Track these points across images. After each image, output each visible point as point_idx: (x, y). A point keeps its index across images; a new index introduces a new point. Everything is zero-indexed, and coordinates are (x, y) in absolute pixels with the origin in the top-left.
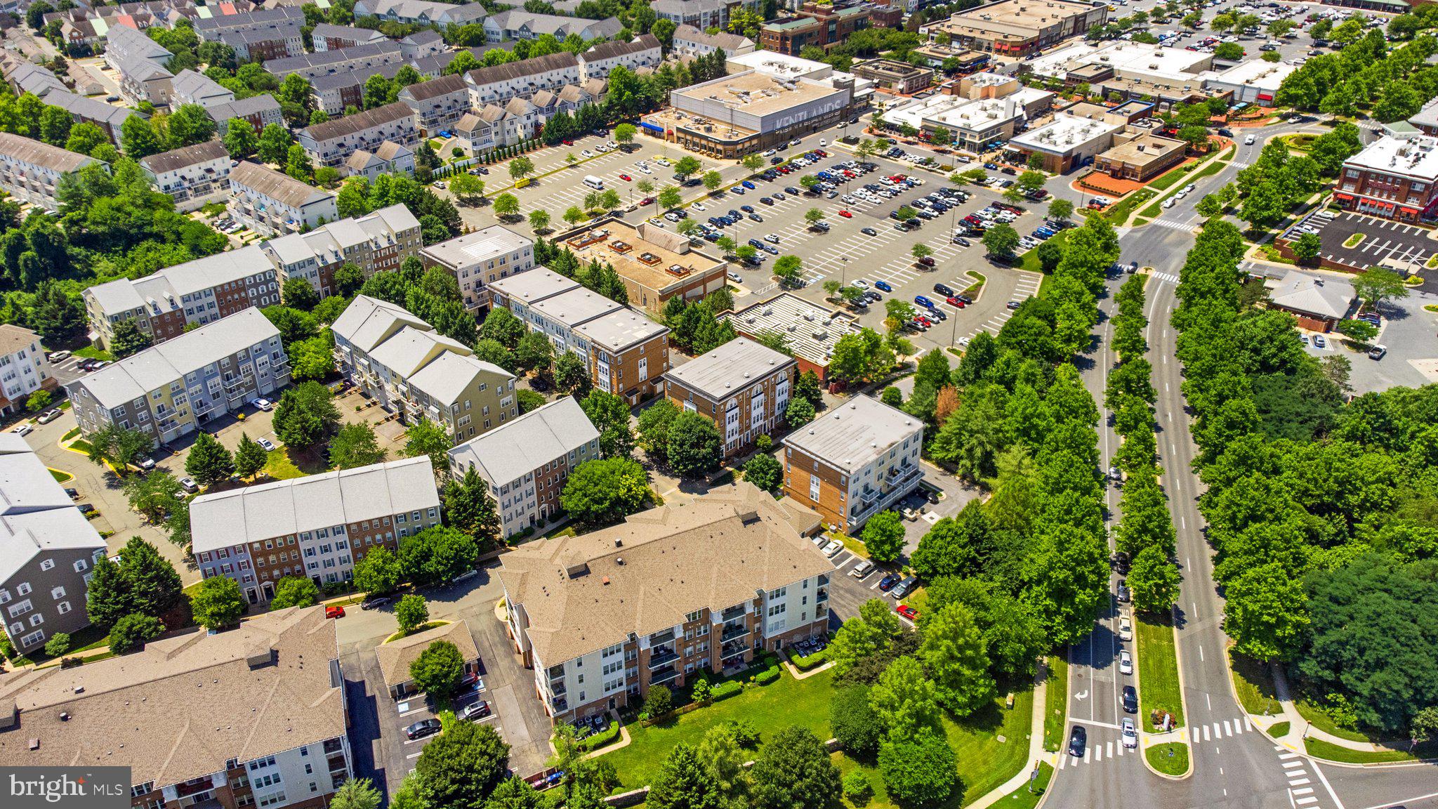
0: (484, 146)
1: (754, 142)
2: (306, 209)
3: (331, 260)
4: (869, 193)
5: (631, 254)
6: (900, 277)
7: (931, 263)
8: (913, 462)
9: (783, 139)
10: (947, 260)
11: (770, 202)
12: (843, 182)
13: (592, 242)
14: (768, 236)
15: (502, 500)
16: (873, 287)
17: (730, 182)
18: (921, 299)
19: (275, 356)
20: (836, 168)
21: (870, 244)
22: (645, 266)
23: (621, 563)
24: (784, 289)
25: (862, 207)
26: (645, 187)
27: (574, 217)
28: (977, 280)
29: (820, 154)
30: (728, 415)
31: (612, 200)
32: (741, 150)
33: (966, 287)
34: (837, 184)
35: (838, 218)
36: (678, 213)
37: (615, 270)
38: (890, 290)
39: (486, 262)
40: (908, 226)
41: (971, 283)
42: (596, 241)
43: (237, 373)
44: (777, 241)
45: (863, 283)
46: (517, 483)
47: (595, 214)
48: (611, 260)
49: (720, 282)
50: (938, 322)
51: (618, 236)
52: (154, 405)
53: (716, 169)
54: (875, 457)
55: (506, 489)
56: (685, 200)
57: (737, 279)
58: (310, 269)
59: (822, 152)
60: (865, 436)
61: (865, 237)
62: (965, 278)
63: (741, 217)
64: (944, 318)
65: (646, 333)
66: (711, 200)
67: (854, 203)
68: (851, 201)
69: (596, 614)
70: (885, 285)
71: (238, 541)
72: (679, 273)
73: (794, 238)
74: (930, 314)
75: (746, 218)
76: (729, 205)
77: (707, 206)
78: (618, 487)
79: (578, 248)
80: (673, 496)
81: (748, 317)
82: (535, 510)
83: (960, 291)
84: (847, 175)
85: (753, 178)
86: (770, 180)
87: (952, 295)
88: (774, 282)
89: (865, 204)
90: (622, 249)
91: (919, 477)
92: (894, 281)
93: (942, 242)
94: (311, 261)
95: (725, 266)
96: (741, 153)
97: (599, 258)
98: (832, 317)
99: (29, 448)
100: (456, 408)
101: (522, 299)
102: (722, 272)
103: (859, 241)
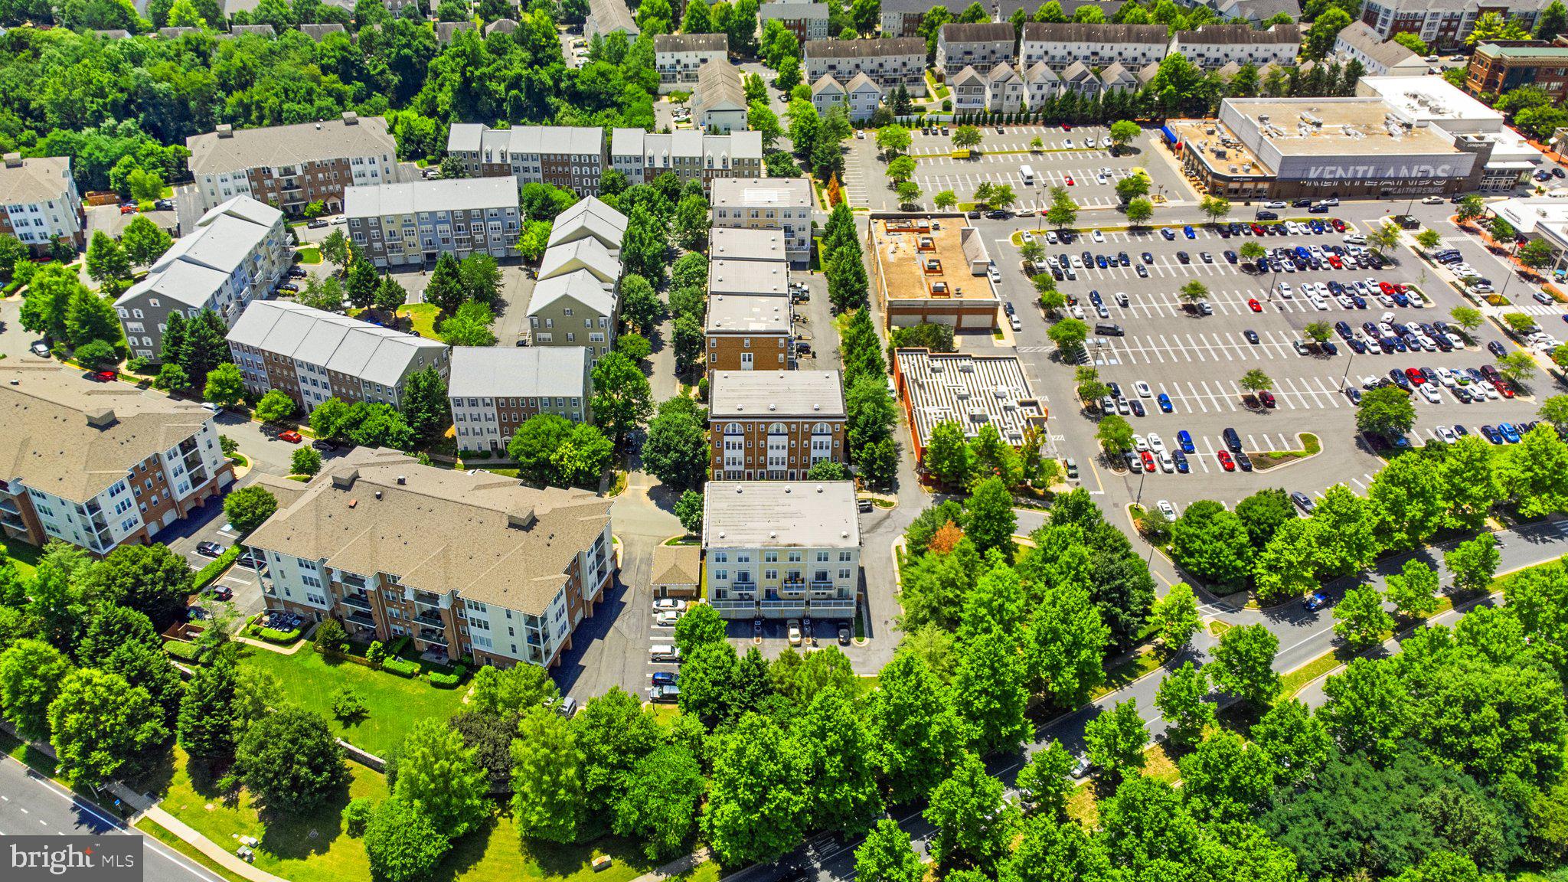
0: (973, 106)
1: (1266, 186)
2: (713, 115)
3: (659, 164)
4: (1327, 292)
5: (927, 256)
6: (1208, 402)
7: (1268, 402)
8: (838, 582)
9: (1318, 193)
10: (1301, 409)
11: (1184, 259)
12: (1315, 269)
13: (908, 230)
14: (1119, 294)
15: (455, 410)
16: (1155, 399)
17: (1174, 222)
18: (1183, 436)
19: (511, 226)
20: (1327, 249)
21: (1232, 351)
22: (921, 272)
23: (379, 497)
24: (1055, 357)
25: (1293, 306)
26: (1059, 194)
27: (943, 202)
28: (1302, 448)
29: (1339, 226)
30: (726, 439)
31: (1006, 197)
32: (1236, 191)
33: (1273, 450)
34: (1302, 268)
35: (1241, 308)
36: (1060, 234)
37: (887, 265)
38: (1169, 410)
39: (749, 209)
40: (1313, 350)
41: (1288, 449)
42: (914, 231)
43: (468, 228)
44: (1125, 305)
45: (1145, 387)
46: (473, 402)
47: (984, 207)
48: (900, 254)
49: (985, 320)
50: (1170, 472)
51: (946, 234)
52: (386, 228)
53: (1181, 203)
54: (758, 546)
55: (459, 402)
56: (1096, 225)
57: (1016, 326)
58: (635, 166)
59: (1342, 224)
60: (784, 522)
61: (1239, 341)
62: (1290, 440)
63: (1127, 264)
64: (1184, 470)
65: (762, 327)
66: (1125, 234)
67: (1289, 297)
68: (1286, 293)
69: (318, 527)
70: (1167, 401)
71: (255, 345)
72: (937, 291)
73: (1152, 310)
74: (1167, 456)
75: (1133, 267)
76: (1135, 246)
77: (1110, 240)
78: (553, 451)
79: (888, 231)
80: (635, 494)
81: (937, 364)
82: (497, 437)
83: (1258, 451)
84: (1331, 261)
85: (1208, 227)
86: (1226, 236)
87: (1237, 450)
88: (1054, 346)
89: (1304, 303)
90: (925, 247)
91: (851, 604)
92: (1193, 403)
93: (1329, 386)
94: (638, 159)
95: (997, 304)
96: (1237, 195)
97: (892, 247)
98: (1023, 404)
99: (271, 224)
100: (536, 321)
101: (714, 251)
102: (992, 310)
103: (1226, 342)
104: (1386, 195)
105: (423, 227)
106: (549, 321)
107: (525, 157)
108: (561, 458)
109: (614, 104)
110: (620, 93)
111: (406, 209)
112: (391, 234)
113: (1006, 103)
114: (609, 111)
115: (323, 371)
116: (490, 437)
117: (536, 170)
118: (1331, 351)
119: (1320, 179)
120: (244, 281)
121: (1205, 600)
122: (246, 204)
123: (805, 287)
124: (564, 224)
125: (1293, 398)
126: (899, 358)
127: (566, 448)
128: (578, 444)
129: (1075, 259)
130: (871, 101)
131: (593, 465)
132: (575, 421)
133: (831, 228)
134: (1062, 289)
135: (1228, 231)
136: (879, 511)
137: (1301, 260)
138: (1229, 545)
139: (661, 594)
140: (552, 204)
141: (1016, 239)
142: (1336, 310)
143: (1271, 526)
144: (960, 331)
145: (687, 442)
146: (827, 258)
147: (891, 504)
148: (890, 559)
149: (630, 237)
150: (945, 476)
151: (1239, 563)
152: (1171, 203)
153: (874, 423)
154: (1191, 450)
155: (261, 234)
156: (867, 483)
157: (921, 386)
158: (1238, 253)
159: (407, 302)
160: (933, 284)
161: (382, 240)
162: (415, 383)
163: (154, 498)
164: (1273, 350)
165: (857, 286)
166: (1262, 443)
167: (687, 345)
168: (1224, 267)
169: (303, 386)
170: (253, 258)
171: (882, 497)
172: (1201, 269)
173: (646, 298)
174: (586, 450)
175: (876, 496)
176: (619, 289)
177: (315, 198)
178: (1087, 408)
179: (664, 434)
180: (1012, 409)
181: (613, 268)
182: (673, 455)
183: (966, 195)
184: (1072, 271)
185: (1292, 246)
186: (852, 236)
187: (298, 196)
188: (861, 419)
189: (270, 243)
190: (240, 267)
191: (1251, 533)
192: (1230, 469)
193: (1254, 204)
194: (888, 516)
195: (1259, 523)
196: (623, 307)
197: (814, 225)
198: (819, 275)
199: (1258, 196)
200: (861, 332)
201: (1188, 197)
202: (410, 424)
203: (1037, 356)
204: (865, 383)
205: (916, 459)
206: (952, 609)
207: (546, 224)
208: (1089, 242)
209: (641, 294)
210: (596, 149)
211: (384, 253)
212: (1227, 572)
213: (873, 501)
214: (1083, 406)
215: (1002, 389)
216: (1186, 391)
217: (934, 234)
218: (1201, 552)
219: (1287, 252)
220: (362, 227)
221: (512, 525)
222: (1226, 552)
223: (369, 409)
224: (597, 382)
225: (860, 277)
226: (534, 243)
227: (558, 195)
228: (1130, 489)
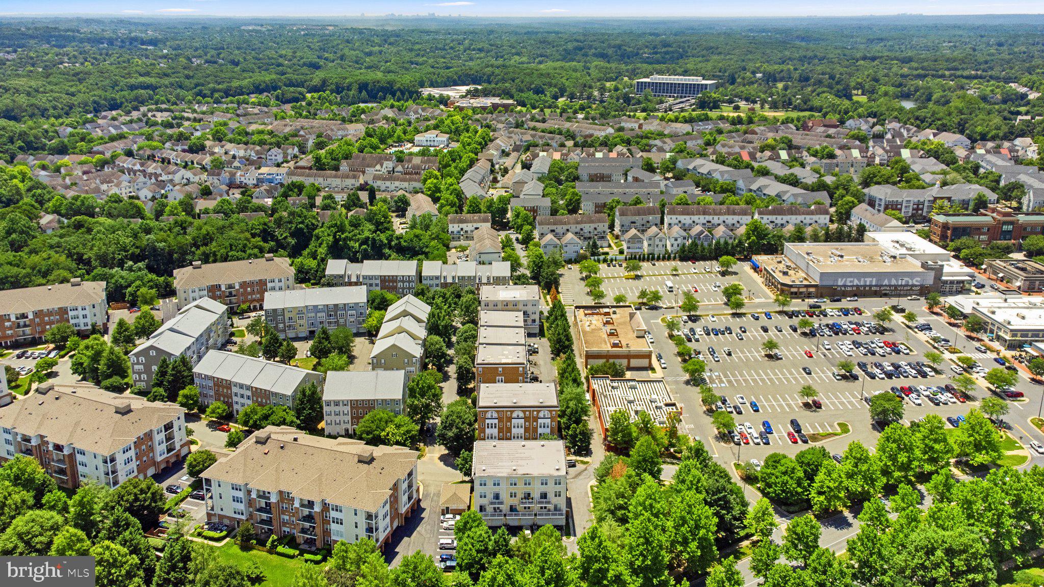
0: (637, 250)
1: (812, 290)
2: (482, 256)
3: (450, 280)
4: (852, 346)
5: (609, 327)
6: (780, 406)
7: (817, 405)
8: (554, 500)
9: (845, 294)
10: (837, 409)
11: (765, 330)
12: (845, 334)
13: (597, 314)
14: (726, 349)
15: (326, 409)
16: (748, 405)
17: (759, 310)
18: (766, 424)
19: (361, 314)
20: (851, 323)
21: (795, 379)
22: (606, 336)
23: (282, 448)
24: (687, 383)
25: (832, 354)
26: (688, 295)
27: (619, 299)
28: (839, 430)
29: (859, 311)
30: (487, 421)
31: (656, 297)
32: (796, 293)
33: (821, 432)
34: (837, 334)
35: (801, 355)
36: (690, 317)
37: (585, 333)
38: (757, 411)
39: (503, 301)
40: (844, 377)
41: (831, 431)
42: (601, 314)
43: (336, 315)
44: (729, 354)
45: (742, 398)
46: (337, 403)
47: (644, 304)
48: (593, 327)
49: (644, 362)
50: (758, 444)
51: (620, 316)
52: (287, 315)
53: (763, 300)
54: (505, 475)
55: (328, 404)
56: (711, 313)
57: (663, 366)
58: (435, 282)
59: (859, 310)
60: (520, 462)
61: (799, 373)
62: (831, 426)
63: (731, 333)
64: (767, 443)
65: (509, 361)
66: (729, 317)
67: (829, 349)
68: (827, 347)
69: (245, 465)
70: (756, 405)
71: (210, 374)
72: (615, 345)
73: (746, 357)
74: (756, 435)
75: (734, 334)
76: (735, 323)
77: (720, 320)
78: (383, 430)
79: (586, 315)
80: (431, 459)
81: (615, 384)
82: (349, 426)
83: (812, 432)
84: (853, 329)
85: (780, 313)
86: (790, 317)
87: (799, 431)
88: (687, 377)
89: (838, 353)
90: (608, 323)
91: (562, 515)
92: (772, 407)
93: (854, 397)
94: (437, 278)
95: (651, 352)
96: (795, 295)
97: (588, 323)
98: (667, 405)
99: (220, 313)
100: (375, 361)
101: (481, 322)
102: (648, 356)
103: (791, 373)
104: (885, 295)
105: (310, 315)
106: (383, 361)
107: (371, 278)
108: (388, 435)
109: (423, 253)
110: (427, 247)
111: (300, 304)
112: (290, 319)
113: (656, 249)
114: (420, 257)
115: (249, 388)
116: (344, 426)
117: (377, 285)
118: (855, 378)
119: (845, 286)
120: (202, 344)
121: (782, 516)
122: (207, 302)
123: (536, 346)
124: (393, 310)
125: (833, 404)
126: (592, 381)
127: (391, 428)
128: (398, 426)
129: (699, 331)
130: (576, 249)
131: (406, 439)
132: (397, 414)
133: (551, 313)
134: (692, 346)
135: (791, 315)
136: (580, 467)
137: (836, 330)
138: (792, 478)
139: (446, 511)
140: (386, 301)
141: (663, 320)
142: (857, 356)
143: (816, 466)
144: (630, 369)
145: (463, 423)
146: (549, 329)
147: (587, 463)
148: (587, 493)
149: (432, 315)
150: (620, 444)
151: (799, 490)
152: (757, 301)
153: (576, 412)
154: (770, 433)
155: (215, 317)
156: (572, 450)
157: (605, 396)
158: (797, 326)
159: (296, 357)
160: (612, 341)
161: (284, 323)
162: (304, 393)
163: (145, 459)
164: (820, 377)
165: (567, 343)
166: (814, 428)
167: (465, 376)
168: (790, 334)
169: (235, 399)
170: (208, 331)
171: (582, 459)
172: (776, 335)
173: (440, 349)
174: (403, 430)
175: (578, 458)
176: (424, 344)
177: (244, 302)
178: (708, 410)
179: (450, 418)
180: (660, 408)
181: (422, 333)
182: (454, 430)
183: (632, 297)
184: (697, 337)
185: (831, 322)
186: (563, 315)
187: (234, 301)
188: (569, 410)
189: (218, 324)
190: (201, 335)
191: (805, 472)
192: (795, 442)
193: (806, 300)
194: (586, 469)
195: (808, 464)
196: (427, 354)
197: (541, 313)
198: (545, 341)
199: (809, 296)
200: (569, 365)
201: (767, 297)
202: (298, 418)
203: (676, 382)
204: (571, 390)
205: (603, 436)
206: (623, 512)
207: (383, 312)
208: (709, 321)
209: (437, 346)
210: (413, 272)
211: (284, 331)
212: (792, 495)
213: (577, 461)
214: (705, 409)
215: (654, 397)
216: (767, 400)
217: (613, 316)
218: (775, 484)
219: (827, 325)
220: (274, 314)
221: (360, 461)
222: (790, 482)
223: (275, 409)
224: (411, 391)
225: (568, 338)
226: (375, 322)
227: (389, 296)
228: (734, 454)
